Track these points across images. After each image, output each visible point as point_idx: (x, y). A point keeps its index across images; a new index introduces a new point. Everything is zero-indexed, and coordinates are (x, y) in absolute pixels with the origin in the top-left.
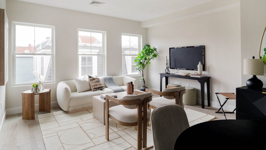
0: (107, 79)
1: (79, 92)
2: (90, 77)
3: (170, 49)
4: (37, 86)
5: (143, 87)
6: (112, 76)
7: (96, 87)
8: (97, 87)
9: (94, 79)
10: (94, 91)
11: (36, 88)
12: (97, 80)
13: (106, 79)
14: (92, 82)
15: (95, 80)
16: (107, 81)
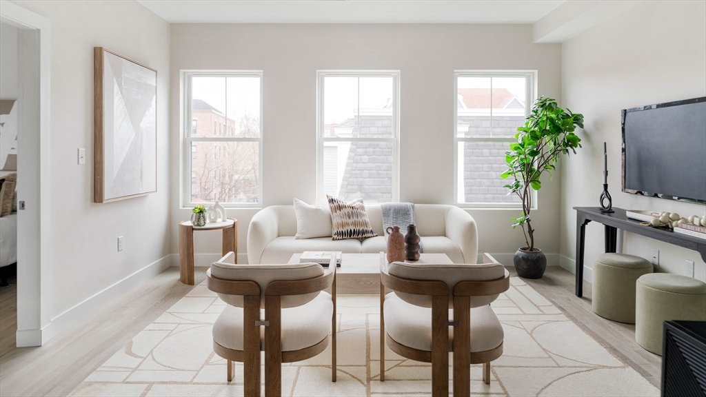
0: (392, 211)
1: (298, 238)
2: (332, 201)
3: (625, 112)
4: (201, 212)
5: (523, 249)
6: (409, 204)
7: (341, 230)
8: (345, 230)
9: (340, 208)
10: (333, 239)
11: (198, 214)
12: (350, 210)
13: (390, 210)
14: (334, 214)
15: (344, 211)
16: (391, 218)
